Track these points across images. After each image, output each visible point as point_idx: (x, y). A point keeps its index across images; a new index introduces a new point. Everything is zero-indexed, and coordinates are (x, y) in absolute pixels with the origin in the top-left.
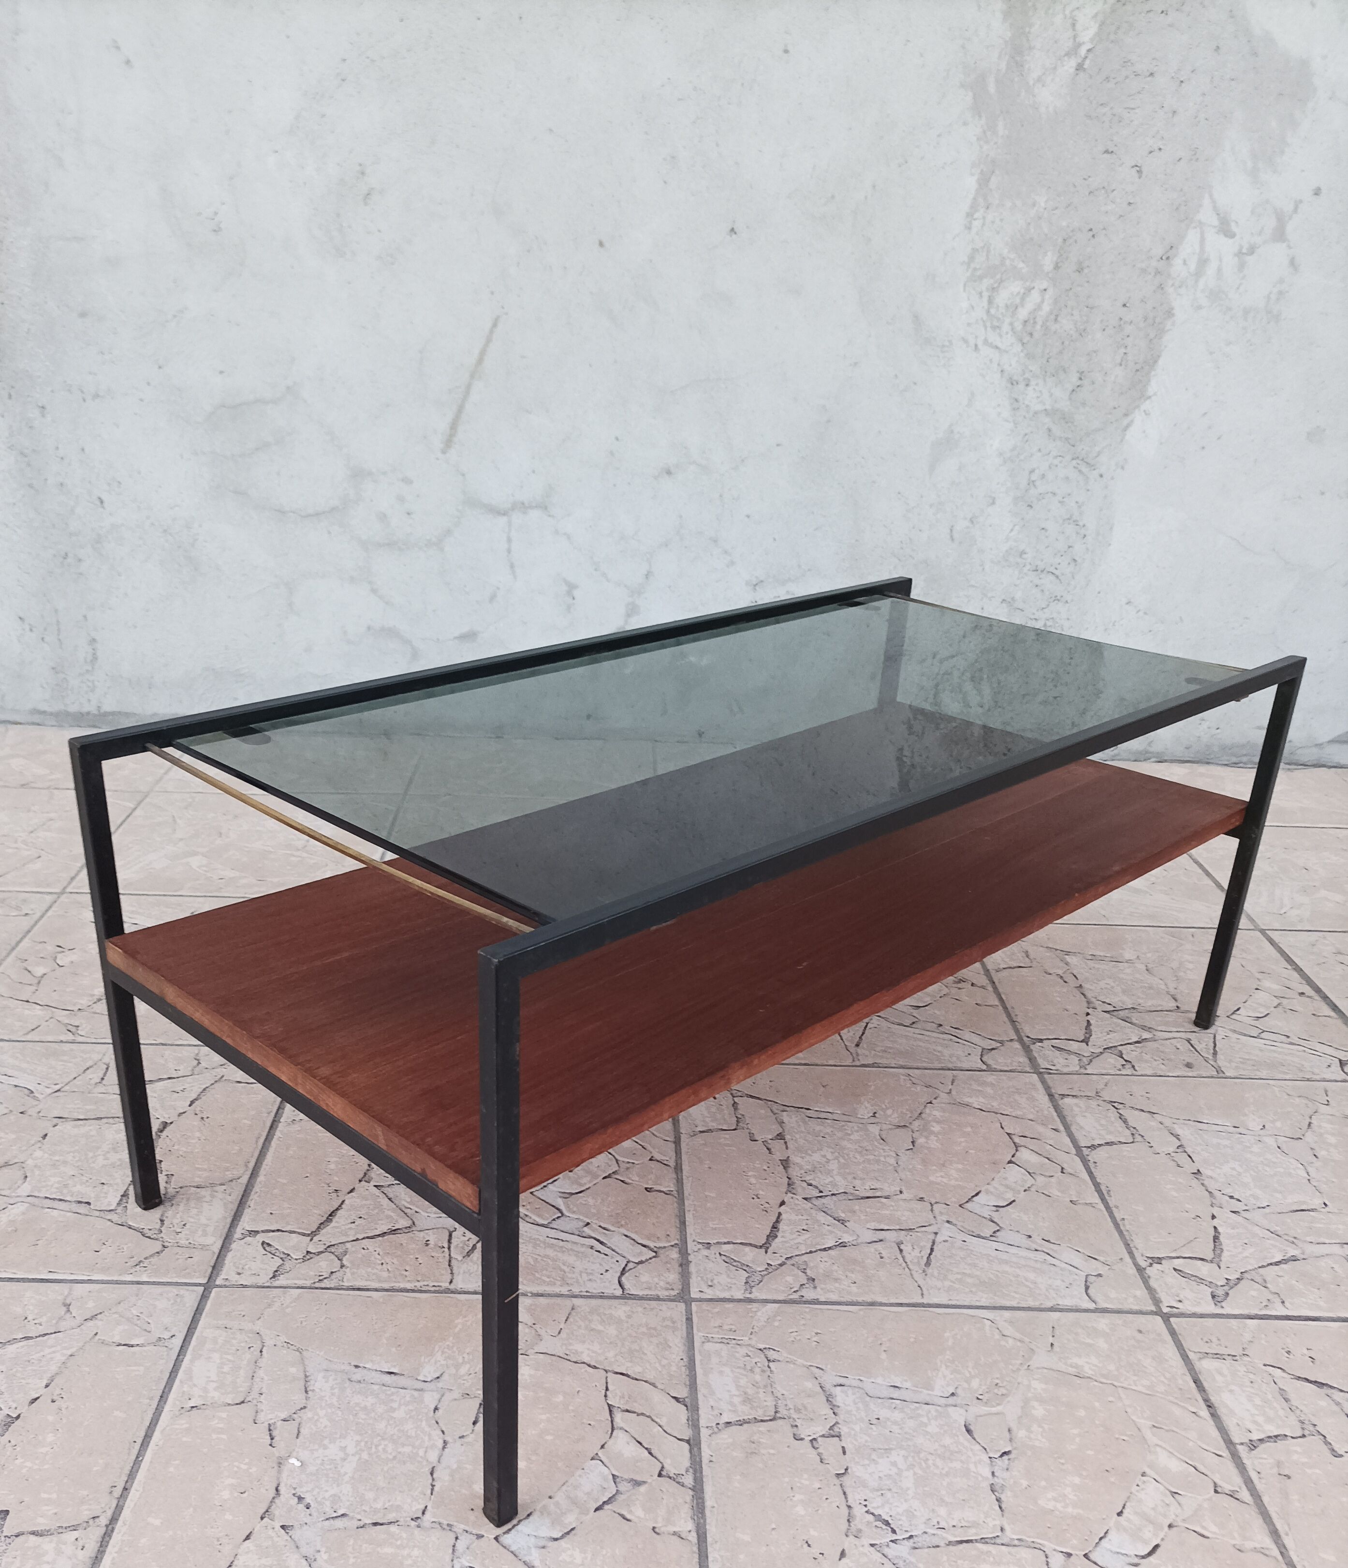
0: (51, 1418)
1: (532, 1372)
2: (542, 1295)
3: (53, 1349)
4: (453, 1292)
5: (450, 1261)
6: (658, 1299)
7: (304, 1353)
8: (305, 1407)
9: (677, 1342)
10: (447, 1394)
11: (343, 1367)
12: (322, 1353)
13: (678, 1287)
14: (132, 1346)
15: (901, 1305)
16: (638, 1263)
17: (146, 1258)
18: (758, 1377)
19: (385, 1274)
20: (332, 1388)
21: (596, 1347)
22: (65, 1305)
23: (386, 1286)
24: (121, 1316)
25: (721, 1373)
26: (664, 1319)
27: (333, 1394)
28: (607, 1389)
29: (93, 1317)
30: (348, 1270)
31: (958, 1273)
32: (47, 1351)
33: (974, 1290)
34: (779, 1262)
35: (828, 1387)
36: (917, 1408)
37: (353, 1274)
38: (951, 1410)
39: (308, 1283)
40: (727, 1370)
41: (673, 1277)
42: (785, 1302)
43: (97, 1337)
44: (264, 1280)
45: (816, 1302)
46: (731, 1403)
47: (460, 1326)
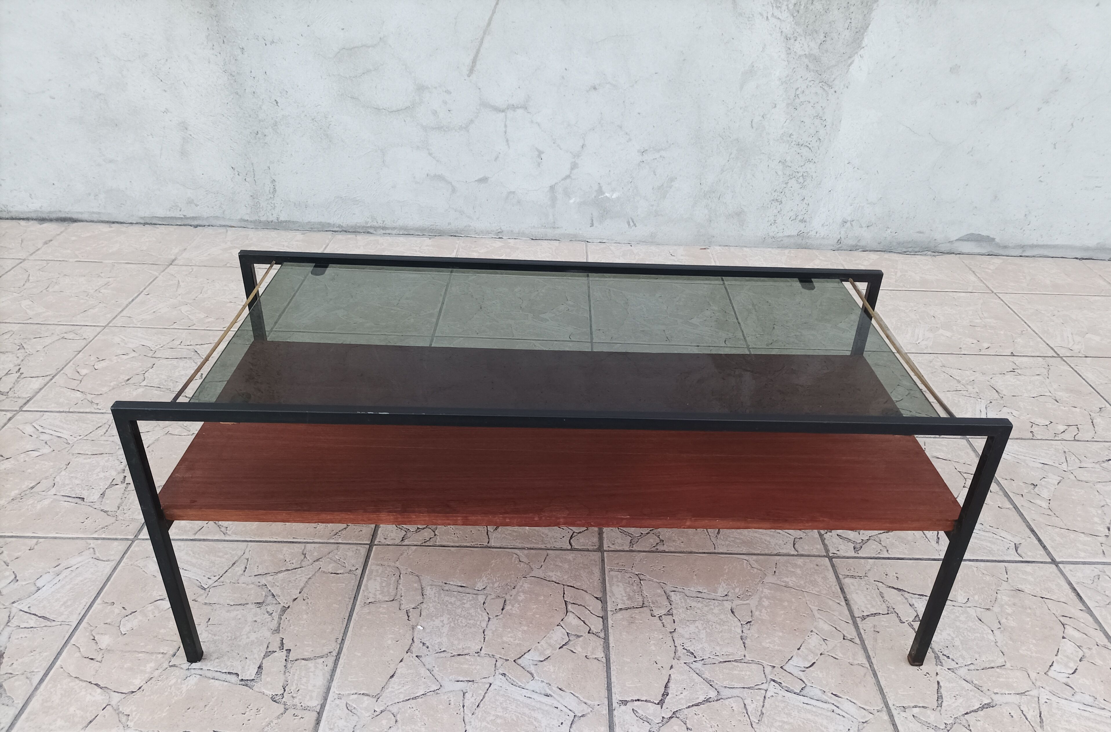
0: (304, 608)
1: (529, 586)
2: (532, 549)
3: (301, 575)
4: (489, 548)
5: (487, 532)
6: (588, 550)
7: (420, 577)
8: (423, 603)
9: (597, 571)
10: (489, 596)
11: (439, 584)
12: (429, 577)
13: (597, 544)
14: (338, 574)
15: (704, 553)
16: (578, 533)
17: (339, 531)
18: (635, 588)
19: (456, 539)
20: (435, 593)
21: (559, 574)
22: (303, 554)
23: (457, 545)
24: (331, 559)
25: (618, 586)
26: (591, 560)
27: (435, 596)
28: (564, 593)
29: (318, 560)
30: (438, 537)
31: (732, 537)
32: (298, 576)
33: (740, 545)
34: (647, 532)
35: (668, 592)
36: (709, 602)
37: (441, 539)
38: (725, 602)
39: (419, 543)
40: (620, 584)
41: (595, 540)
42: (649, 552)
43: (321, 570)
44: (398, 541)
45: (664, 552)
46: (622, 600)
47: (493, 564)
